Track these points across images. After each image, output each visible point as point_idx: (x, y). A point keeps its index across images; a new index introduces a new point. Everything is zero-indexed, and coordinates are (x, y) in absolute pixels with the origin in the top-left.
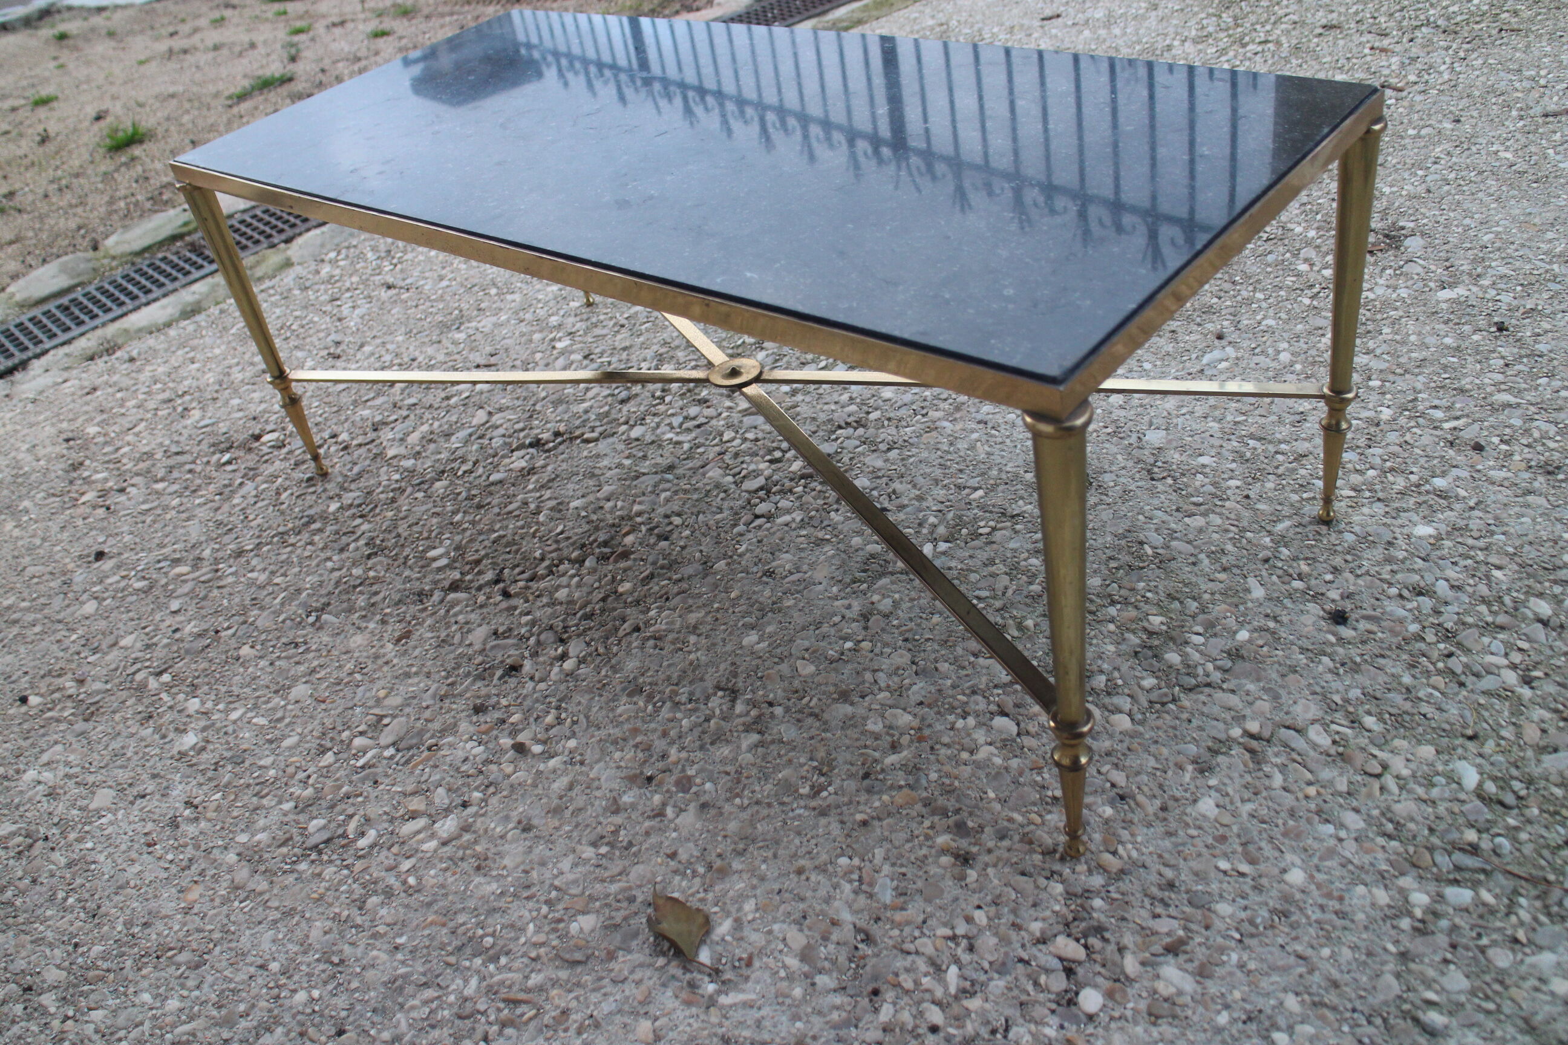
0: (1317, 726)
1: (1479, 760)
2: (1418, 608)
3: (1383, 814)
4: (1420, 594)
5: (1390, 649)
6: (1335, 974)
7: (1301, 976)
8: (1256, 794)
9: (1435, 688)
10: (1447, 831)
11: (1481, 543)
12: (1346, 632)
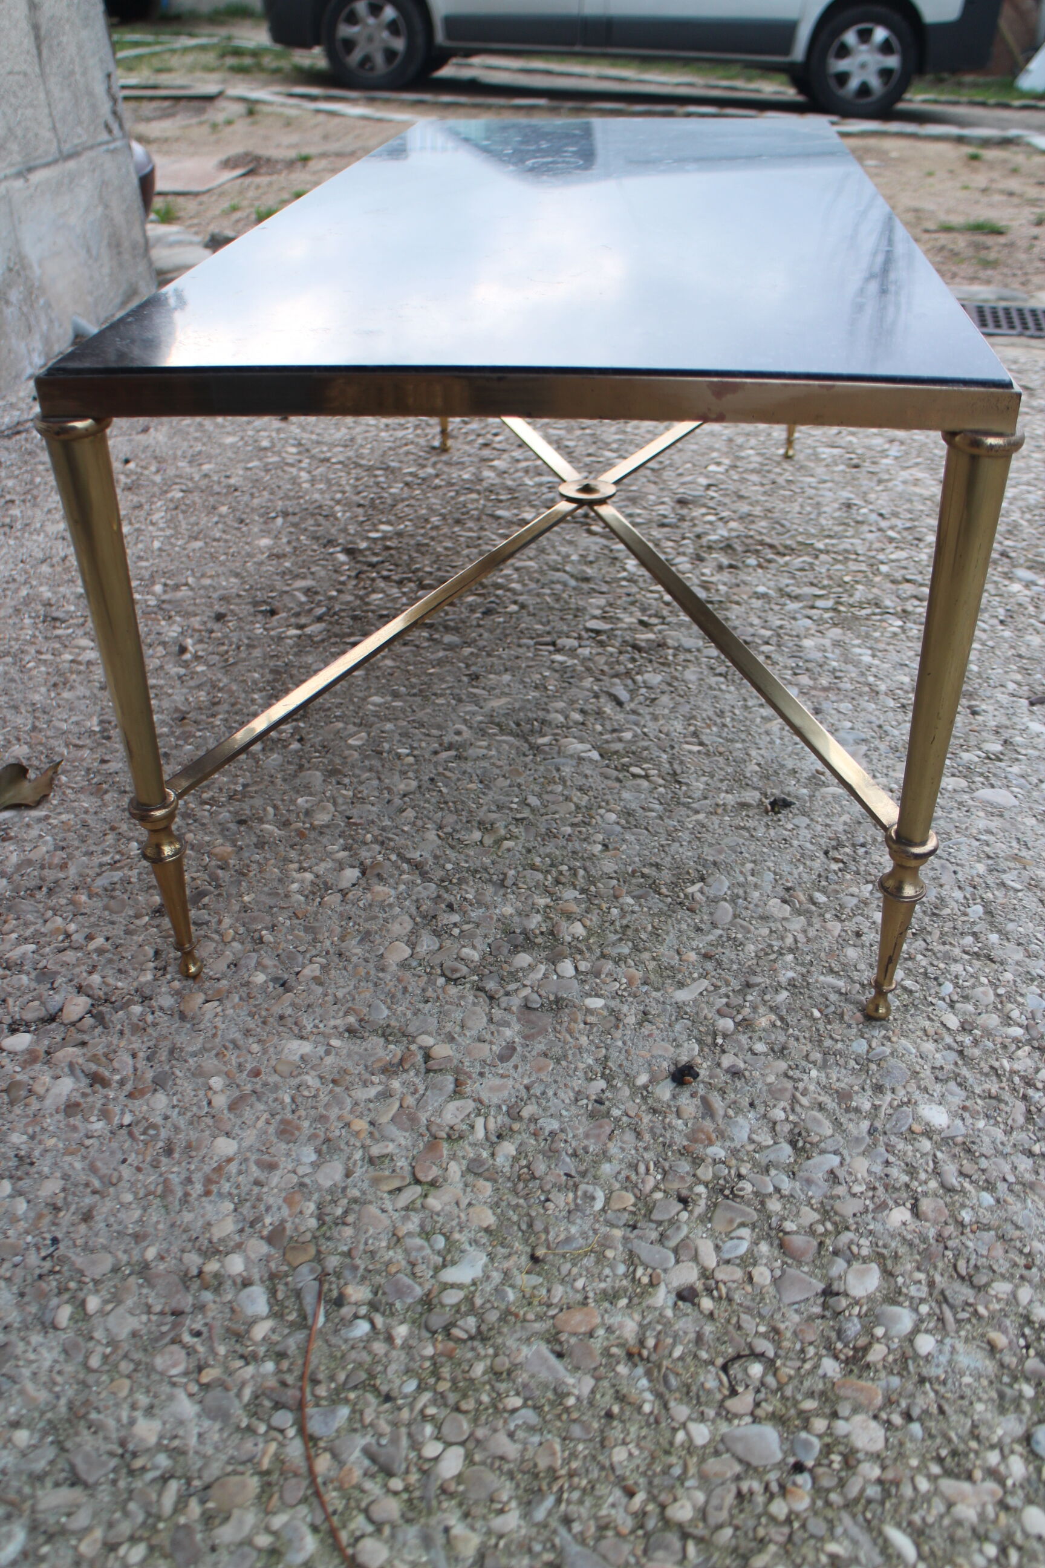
0: (470, 1105)
1: (497, 1277)
2: (760, 1148)
3: (355, 1201)
4: (793, 1143)
5: (654, 1136)
6: (99, 1217)
7: (87, 1185)
8: (334, 1082)
9: (608, 1200)
10: (355, 1268)
11: (953, 1180)
12: (665, 1091)
